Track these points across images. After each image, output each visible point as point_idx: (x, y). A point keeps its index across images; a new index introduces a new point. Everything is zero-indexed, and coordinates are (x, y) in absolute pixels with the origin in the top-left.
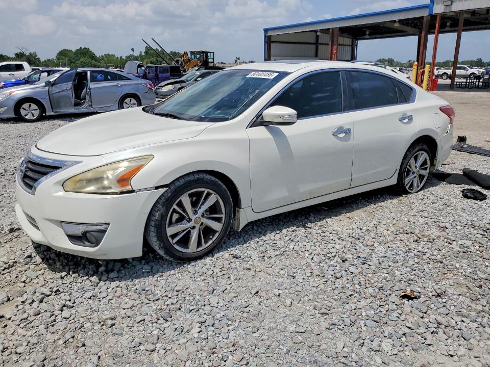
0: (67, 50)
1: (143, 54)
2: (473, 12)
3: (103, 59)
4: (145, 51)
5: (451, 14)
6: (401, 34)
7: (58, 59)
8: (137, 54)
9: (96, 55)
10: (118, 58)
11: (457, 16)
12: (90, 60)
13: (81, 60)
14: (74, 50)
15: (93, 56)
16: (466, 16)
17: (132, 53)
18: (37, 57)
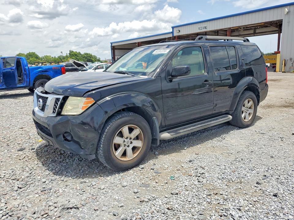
0: (22, 54)
1: (68, 55)
3: (44, 58)
4: (69, 53)
8: (64, 55)
9: (39, 56)
10: (53, 57)
12: (36, 59)
13: (30, 59)
14: (26, 54)
15: (37, 57)
17: (61, 54)
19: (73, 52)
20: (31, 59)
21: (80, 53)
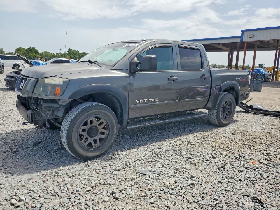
2: (262, 42)
3: (43, 54)
4: (68, 50)
5: (251, 42)
6: (219, 50)
7: (15, 52)
8: (63, 52)
9: (39, 51)
10: (51, 54)
11: (253, 43)
14: (26, 48)
15: (36, 52)
16: (258, 43)
17: (60, 51)
18: (3, 51)
19: (72, 50)
20: (31, 54)
21: (78, 51)
